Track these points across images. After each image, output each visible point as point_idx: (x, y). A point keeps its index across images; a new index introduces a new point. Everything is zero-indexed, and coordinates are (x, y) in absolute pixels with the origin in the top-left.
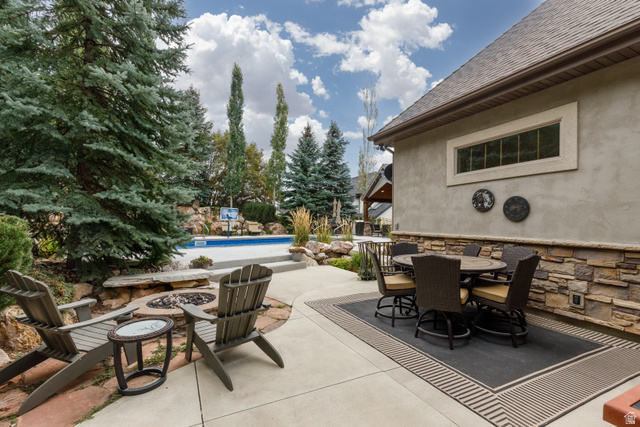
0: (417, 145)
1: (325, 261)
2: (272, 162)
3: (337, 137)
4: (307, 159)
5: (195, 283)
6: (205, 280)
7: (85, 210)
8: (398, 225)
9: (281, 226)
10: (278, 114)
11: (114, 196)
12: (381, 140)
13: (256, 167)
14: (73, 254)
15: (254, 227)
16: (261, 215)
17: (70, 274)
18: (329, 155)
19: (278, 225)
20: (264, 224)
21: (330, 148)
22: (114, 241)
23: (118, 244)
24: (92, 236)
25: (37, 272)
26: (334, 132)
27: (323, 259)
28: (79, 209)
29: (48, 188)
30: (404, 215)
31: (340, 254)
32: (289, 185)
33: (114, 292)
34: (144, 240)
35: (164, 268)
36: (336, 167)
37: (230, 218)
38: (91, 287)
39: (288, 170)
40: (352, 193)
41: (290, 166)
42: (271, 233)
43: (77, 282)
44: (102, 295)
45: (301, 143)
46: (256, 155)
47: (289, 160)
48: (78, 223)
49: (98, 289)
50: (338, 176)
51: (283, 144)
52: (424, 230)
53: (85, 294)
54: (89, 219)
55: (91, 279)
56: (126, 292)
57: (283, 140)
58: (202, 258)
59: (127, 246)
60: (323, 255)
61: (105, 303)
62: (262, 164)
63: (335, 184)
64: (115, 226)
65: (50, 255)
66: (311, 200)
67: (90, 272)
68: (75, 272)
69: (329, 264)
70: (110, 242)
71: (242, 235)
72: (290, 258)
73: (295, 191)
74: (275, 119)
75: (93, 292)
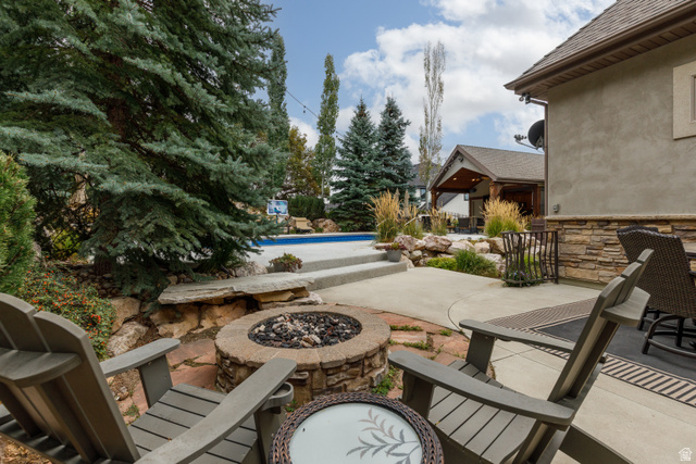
0: (600, 84)
1: (421, 261)
2: (319, 147)
3: (395, 117)
4: (363, 142)
5: (290, 295)
6: (303, 289)
7: (127, 171)
8: (558, 206)
9: (333, 223)
10: (325, 92)
11: (174, 150)
12: (527, 87)
13: (299, 155)
14: (110, 248)
15: (302, 223)
16: (309, 211)
17: (101, 283)
18: (387, 138)
19: (328, 221)
20: (312, 221)
21: (386, 130)
22: (178, 226)
23: (183, 230)
24: (141, 217)
25: (49, 281)
26: (391, 112)
27: (419, 258)
28: (117, 170)
29: (67, 133)
30: (572, 191)
31: (435, 253)
32: (340, 173)
33: (174, 312)
34: (221, 226)
35: (239, 272)
36: (393, 153)
37: (278, 212)
38: (138, 305)
39: (338, 156)
40: (416, 182)
41: (341, 152)
42: (321, 231)
43: (114, 296)
44: (155, 317)
45: (355, 124)
46: (299, 141)
47: (339, 144)
48: (120, 189)
49: (148, 307)
50: (399, 163)
51: (333, 126)
52: (616, 211)
53: (129, 315)
54: (137, 186)
55: (137, 290)
56: (191, 311)
57: (332, 122)
58: (287, 257)
59: (195, 235)
60: (418, 253)
61: (162, 330)
62: (305, 152)
63: (394, 172)
64: (179, 200)
65: (68, 255)
66: (368, 190)
67: (134, 278)
68: (109, 280)
69: (428, 265)
70: (171, 228)
71: (288, 233)
72: (384, 258)
73: (349, 181)
74: (323, 96)
75: (142, 313)
